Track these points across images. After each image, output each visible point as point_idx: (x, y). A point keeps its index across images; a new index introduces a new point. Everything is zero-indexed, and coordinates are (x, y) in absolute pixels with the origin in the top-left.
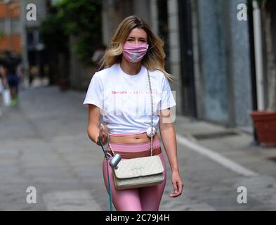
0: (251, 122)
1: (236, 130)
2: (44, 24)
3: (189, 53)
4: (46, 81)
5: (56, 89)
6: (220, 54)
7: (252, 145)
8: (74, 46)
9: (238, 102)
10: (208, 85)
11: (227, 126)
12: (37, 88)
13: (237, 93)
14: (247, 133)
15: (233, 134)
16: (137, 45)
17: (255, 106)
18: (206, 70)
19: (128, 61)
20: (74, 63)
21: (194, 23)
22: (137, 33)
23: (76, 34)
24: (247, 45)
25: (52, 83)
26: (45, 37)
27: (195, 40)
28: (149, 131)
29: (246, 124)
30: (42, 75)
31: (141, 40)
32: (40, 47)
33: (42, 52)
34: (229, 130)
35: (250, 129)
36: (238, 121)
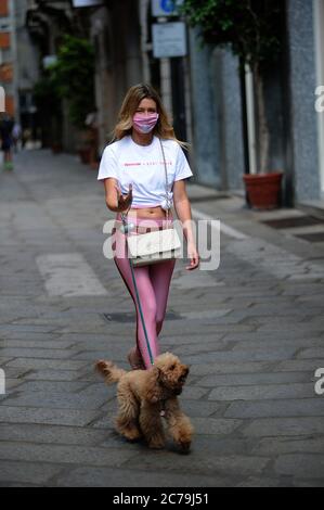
0: (243, 185)
1: (229, 193)
2: (37, 87)
3: (182, 116)
4: (38, 144)
5: (48, 152)
6: (212, 118)
7: (244, 208)
8: (67, 108)
9: (230, 165)
10: (201, 148)
11: (219, 189)
12: (30, 151)
13: (229, 156)
14: (240, 196)
15: (225, 197)
16: (146, 116)
17: (247, 169)
18: (198, 134)
19: (139, 134)
20: (67, 125)
21: (187, 86)
22: (147, 103)
23: (68, 97)
24: (239, 109)
25: (44, 146)
26: (37, 100)
27: (188, 104)
28: (164, 204)
29: (238, 188)
30: (34, 138)
31: (151, 110)
32: (32, 109)
33: (35, 115)
34: (223, 193)
35: (243, 192)
36: (231, 185)
